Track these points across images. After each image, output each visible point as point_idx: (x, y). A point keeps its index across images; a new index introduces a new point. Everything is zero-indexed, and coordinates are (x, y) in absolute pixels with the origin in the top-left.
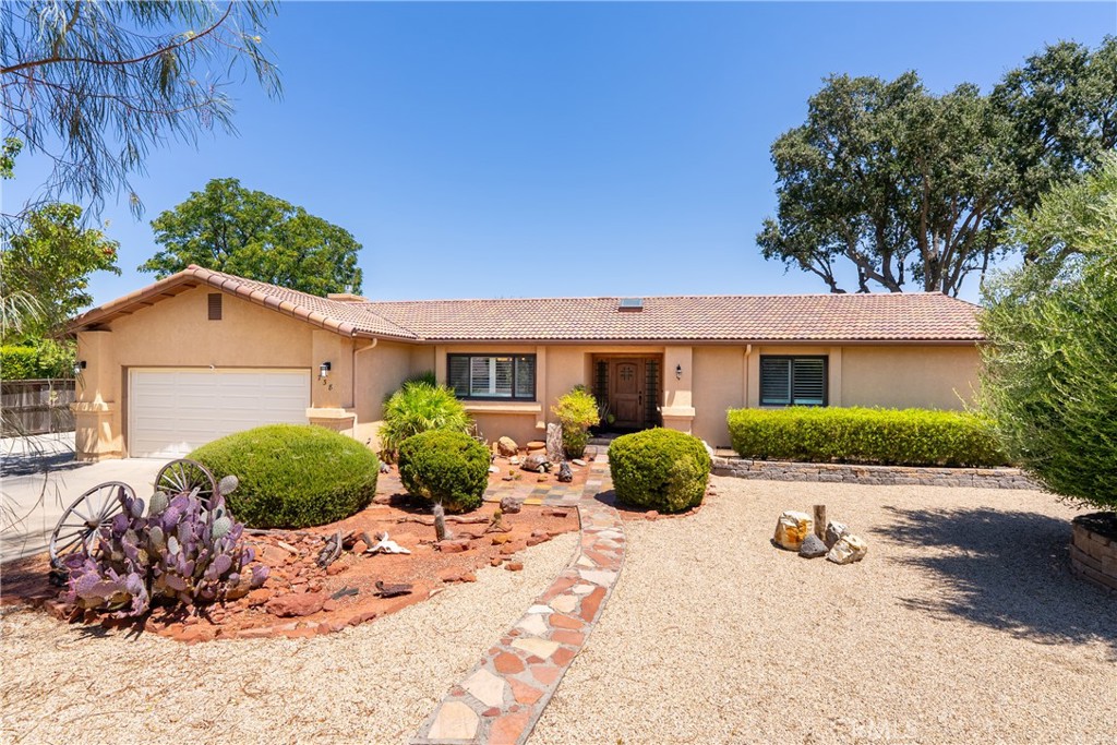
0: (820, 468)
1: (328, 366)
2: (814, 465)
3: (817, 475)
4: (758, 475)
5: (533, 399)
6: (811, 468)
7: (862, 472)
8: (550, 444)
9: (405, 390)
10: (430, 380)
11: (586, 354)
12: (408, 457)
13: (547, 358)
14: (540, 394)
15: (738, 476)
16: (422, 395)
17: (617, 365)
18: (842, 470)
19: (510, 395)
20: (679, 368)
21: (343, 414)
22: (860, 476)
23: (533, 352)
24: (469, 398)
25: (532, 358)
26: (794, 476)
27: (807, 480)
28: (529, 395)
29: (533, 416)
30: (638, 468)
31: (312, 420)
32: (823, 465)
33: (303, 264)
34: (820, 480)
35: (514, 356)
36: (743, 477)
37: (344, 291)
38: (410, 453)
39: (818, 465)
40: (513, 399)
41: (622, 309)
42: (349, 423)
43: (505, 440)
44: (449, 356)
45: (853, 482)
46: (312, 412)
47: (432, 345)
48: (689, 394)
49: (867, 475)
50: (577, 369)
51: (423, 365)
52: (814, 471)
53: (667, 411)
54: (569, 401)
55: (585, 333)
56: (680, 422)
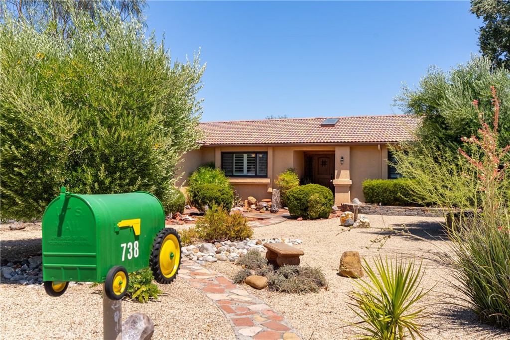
0: (406, 208)
2: (403, 207)
3: (404, 212)
4: (374, 212)
5: (266, 177)
6: (401, 209)
7: (427, 210)
8: (274, 200)
9: (199, 171)
10: (212, 166)
11: (295, 152)
12: (197, 194)
13: (273, 153)
14: (270, 173)
15: (364, 213)
16: (207, 174)
17: (318, 158)
18: (417, 210)
19: (254, 174)
20: (342, 158)
22: (426, 213)
23: (266, 151)
24: (232, 176)
25: (266, 153)
26: (392, 213)
27: (399, 215)
28: (264, 174)
29: (266, 186)
30: (296, 200)
32: (408, 207)
34: (405, 215)
35: (256, 152)
36: (366, 214)
38: (198, 192)
39: (405, 207)
40: (256, 176)
41: (323, 126)
43: (251, 198)
44: (223, 153)
45: (422, 216)
47: (213, 148)
48: (348, 172)
49: (429, 212)
50: (290, 159)
51: (209, 158)
52: (402, 210)
53: (336, 182)
54: (283, 176)
55: (293, 140)
56: (344, 188)
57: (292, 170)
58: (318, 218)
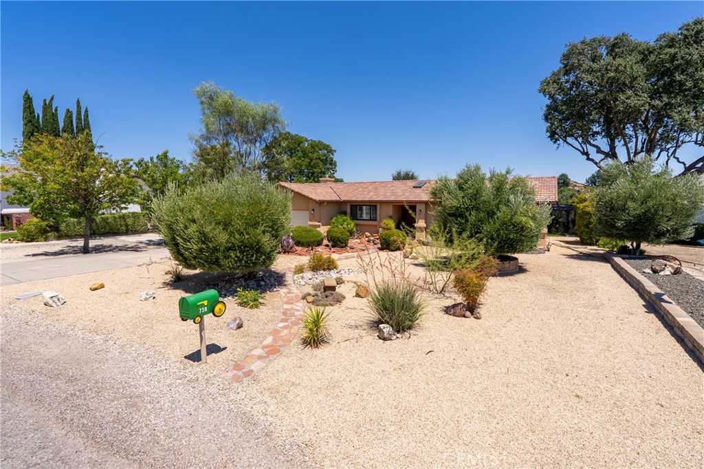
1: (313, 210)
9: (336, 217)
10: (345, 213)
11: (394, 206)
13: (380, 207)
14: (378, 219)
16: (341, 218)
20: (420, 211)
21: (317, 224)
24: (356, 219)
25: (376, 206)
28: (375, 219)
29: (376, 226)
31: (310, 225)
33: (312, 163)
35: (370, 206)
37: (325, 177)
40: (370, 220)
41: (414, 187)
42: (319, 226)
43: (367, 233)
44: (351, 206)
46: (310, 223)
47: (345, 202)
48: (424, 221)
50: (390, 210)
51: (343, 209)
53: (416, 225)
54: (385, 221)
55: (392, 199)
56: (421, 229)
57: (391, 217)
58: (396, 250)
